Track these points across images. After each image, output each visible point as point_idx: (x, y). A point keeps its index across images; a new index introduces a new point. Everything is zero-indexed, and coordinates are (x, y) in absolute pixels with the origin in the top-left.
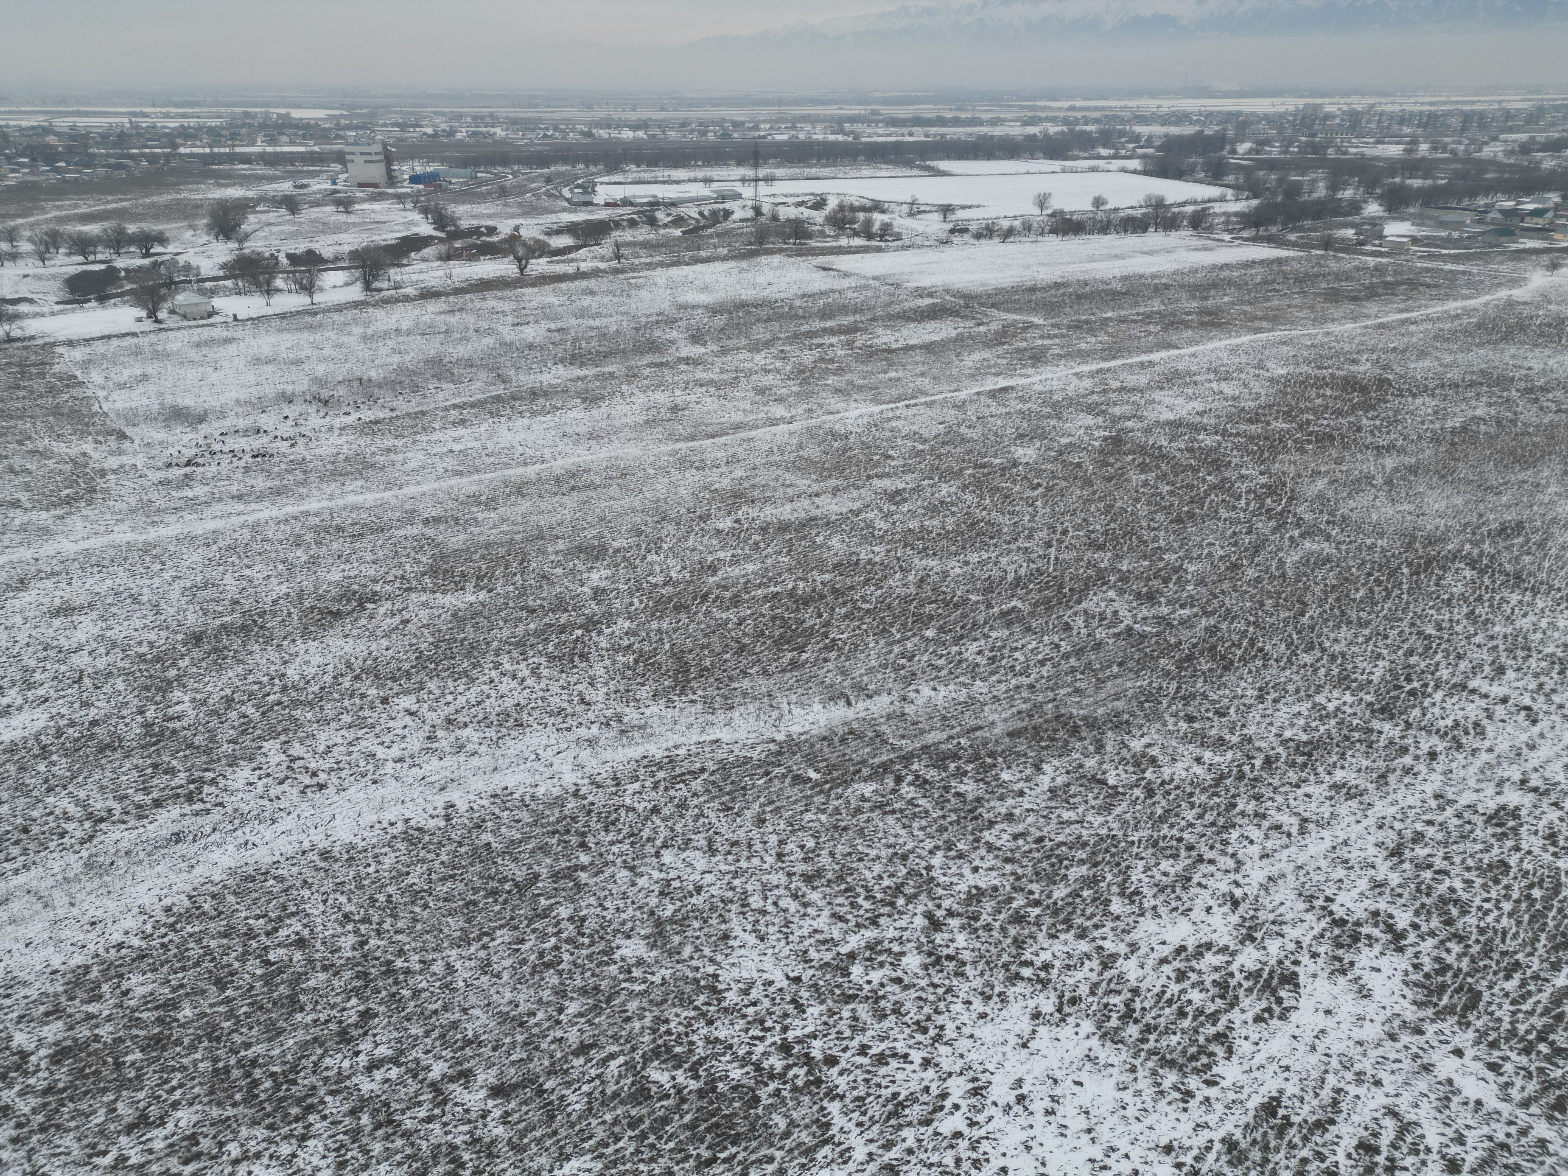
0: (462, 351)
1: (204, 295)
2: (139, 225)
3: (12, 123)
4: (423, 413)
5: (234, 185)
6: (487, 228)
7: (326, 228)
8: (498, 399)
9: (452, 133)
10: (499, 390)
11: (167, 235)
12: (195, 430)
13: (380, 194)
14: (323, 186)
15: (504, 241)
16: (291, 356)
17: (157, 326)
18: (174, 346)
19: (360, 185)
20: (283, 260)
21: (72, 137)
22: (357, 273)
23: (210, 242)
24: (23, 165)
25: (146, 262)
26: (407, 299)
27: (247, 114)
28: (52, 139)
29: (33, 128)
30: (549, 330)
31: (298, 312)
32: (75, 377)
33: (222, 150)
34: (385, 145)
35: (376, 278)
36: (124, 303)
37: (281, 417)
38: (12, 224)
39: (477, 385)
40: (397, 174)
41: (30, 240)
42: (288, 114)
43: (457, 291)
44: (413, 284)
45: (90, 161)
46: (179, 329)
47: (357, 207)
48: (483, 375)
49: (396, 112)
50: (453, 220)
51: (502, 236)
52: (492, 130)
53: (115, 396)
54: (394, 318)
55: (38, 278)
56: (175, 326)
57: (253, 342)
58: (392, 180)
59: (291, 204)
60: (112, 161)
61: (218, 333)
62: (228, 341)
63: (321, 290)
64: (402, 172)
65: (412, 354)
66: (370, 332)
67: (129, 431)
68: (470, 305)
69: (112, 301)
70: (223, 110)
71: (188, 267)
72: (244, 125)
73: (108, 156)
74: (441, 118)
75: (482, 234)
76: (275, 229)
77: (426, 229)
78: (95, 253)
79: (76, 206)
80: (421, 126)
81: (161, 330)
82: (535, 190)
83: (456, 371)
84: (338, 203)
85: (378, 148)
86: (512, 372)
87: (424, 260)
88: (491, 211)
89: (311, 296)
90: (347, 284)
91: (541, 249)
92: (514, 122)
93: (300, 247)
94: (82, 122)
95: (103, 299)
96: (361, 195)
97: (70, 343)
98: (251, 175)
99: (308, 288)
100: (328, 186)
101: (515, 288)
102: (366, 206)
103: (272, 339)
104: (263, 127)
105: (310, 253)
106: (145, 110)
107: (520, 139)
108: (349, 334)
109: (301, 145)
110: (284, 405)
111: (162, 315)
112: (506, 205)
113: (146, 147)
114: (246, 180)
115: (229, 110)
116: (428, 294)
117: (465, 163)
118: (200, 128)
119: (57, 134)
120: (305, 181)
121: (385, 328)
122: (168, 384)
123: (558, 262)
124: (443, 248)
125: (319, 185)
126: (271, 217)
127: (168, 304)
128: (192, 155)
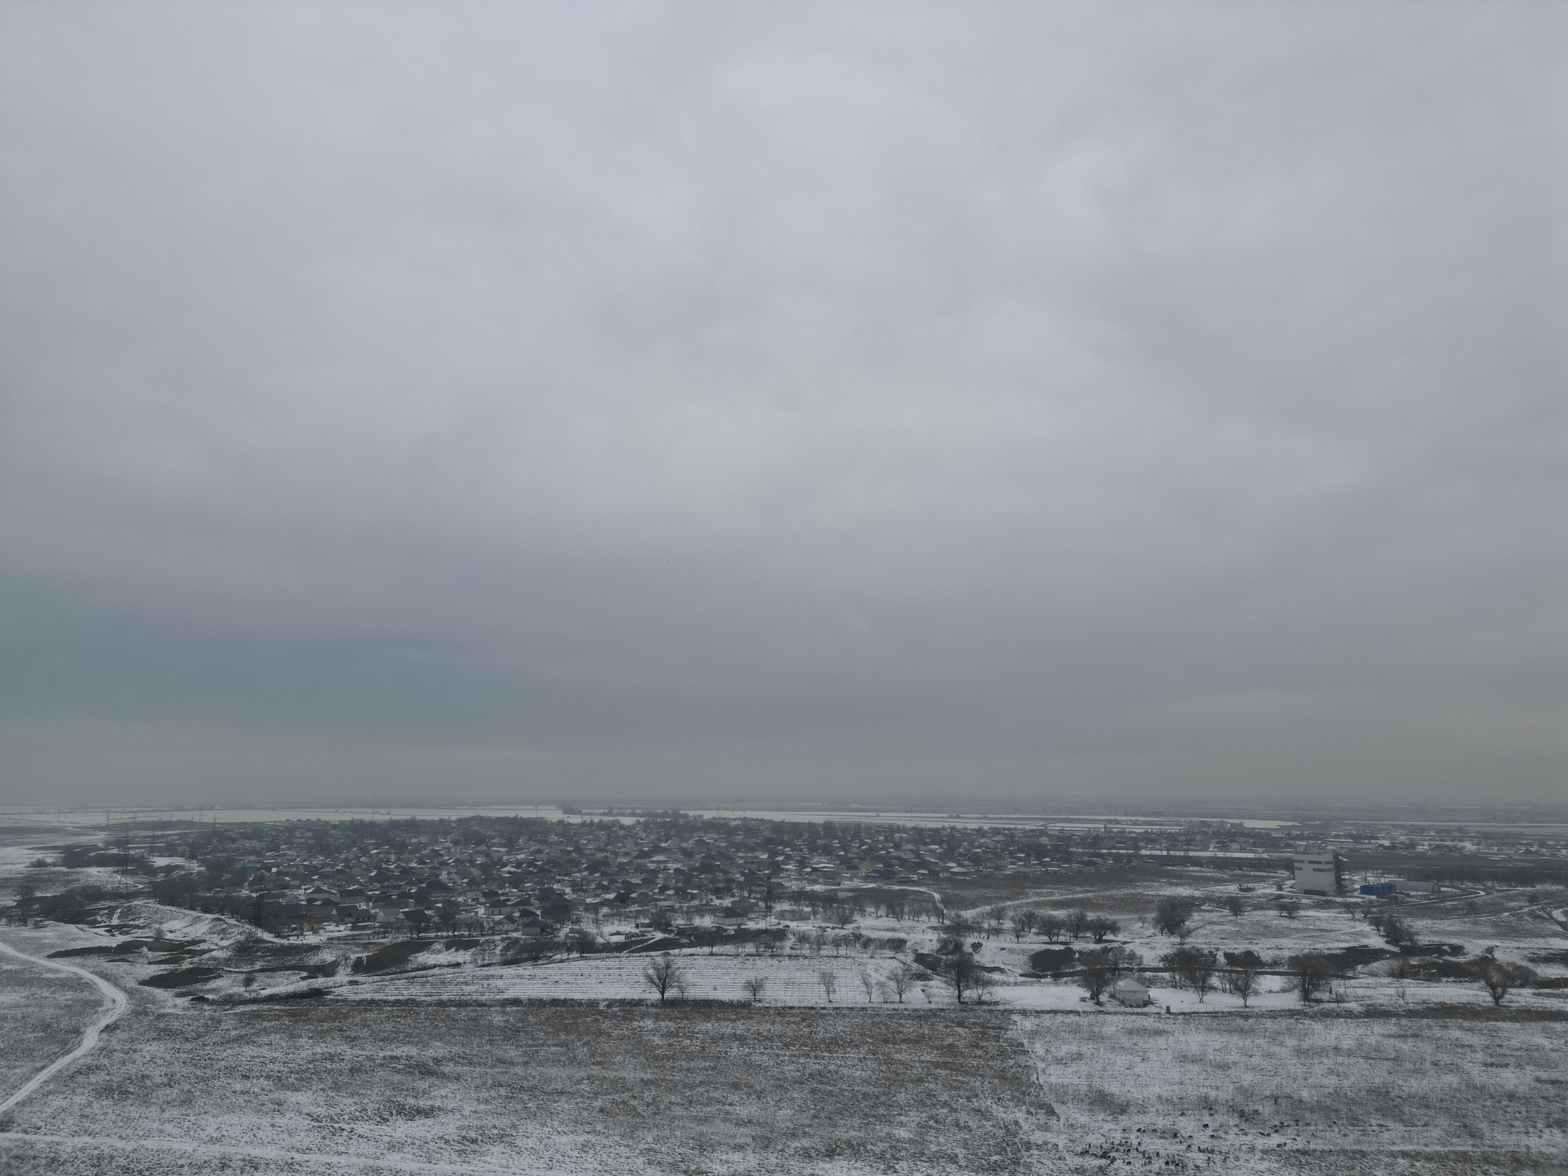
0: (1415, 1085)
1: (1143, 983)
2: (1097, 914)
3: (1019, 827)
4: (1363, 1154)
5: (1184, 884)
6: (1451, 946)
7: (1268, 931)
8: (1464, 1157)
9: (1412, 845)
10: (1465, 1145)
11: (1119, 924)
12: (1115, 1120)
13: (1327, 902)
14: (1268, 891)
15: (1473, 963)
16: (1218, 1059)
17: (1097, 1008)
18: (1109, 1030)
19: (1307, 892)
20: (1221, 958)
21: (1059, 839)
22: (1296, 980)
23: (1155, 935)
24: (1020, 859)
25: (1098, 947)
26: (1350, 1014)
27: (1204, 823)
28: (1044, 840)
29: (1033, 831)
30: (1538, 1080)
31: (1230, 1013)
32: (1022, 1045)
33: (1177, 853)
34: (1336, 855)
35: (1316, 988)
36: (1074, 982)
37: (1199, 1123)
38: (1002, 905)
39: (1436, 1132)
40: (1347, 883)
41: (1012, 919)
42: (1242, 824)
43: (1411, 1014)
44: (1357, 999)
45: (1068, 858)
46: (1116, 1013)
47: (1302, 913)
48: (1443, 1121)
49: (1350, 825)
50: (1410, 935)
51: (1470, 957)
52: (1461, 844)
53: (1051, 1070)
54: (1334, 1034)
55: (1012, 951)
56: (1113, 1010)
57: (1182, 1038)
58: (1341, 888)
59: (1235, 906)
60: (1085, 858)
61: (1150, 1023)
62: (1159, 1033)
63: (1256, 993)
64: (1353, 882)
65: (1352, 1079)
66: (1305, 1045)
67: (1058, 1108)
68: (1427, 1032)
69: (1064, 979)
70: (1182, 819)
71: (1132, 956)
72: (1199, 833)
73: (1083, 854)
74: (1399, 832)
75: (1445, 953)
76: (1217, 928)
77: (1376, 941)
78: (1058, 935)
79: (1052, 894)
80: (1377, 838)
81: (1100, 1012)
82: (1514, 909)
83: (1406, 1109)
84: (1282, 907)
85: (1329, 857)
86: (1484, 1126)
87: (1372, 974)
88: (1457, 928)
89: (1245, 997)
90: (1284, 991)
91: (1525, 978)
92: (1486, 837)
93: (1239, 947)
94: (1068, 826)
95: (1057, 976)
96: (1307, 901)
97: (1024, 1013)
98: (1201, 877)
99: (1243, 990)
100: (1273, 891)
101: (1488, 1019)
102: (1311, 913)
103: (1201, 1038)
104: (1217, 834)
105: (1249, 954)
106: (1118, 818)
107: (1495, 853)
108: (1282, 1044)
109: (1251, 851)
110: (1206, 1112)
111: (1103, 998)
112: (1475, 923)
113: (1114, 848)
114: (1194, 881)
115: (1188, 819)
116: (1374, 1013)
117: (1426, 877)
118: (1160, 834)
119: (1049, 836)
120: (1250, 885)
121: (1321, 1043)
122: (1098, 1067)
123: (1549, 996)
124: (1395, 964)
125: (1265, 890)
126: (1214, 916)
127: (1110, 989)
128: (1151, 857)
